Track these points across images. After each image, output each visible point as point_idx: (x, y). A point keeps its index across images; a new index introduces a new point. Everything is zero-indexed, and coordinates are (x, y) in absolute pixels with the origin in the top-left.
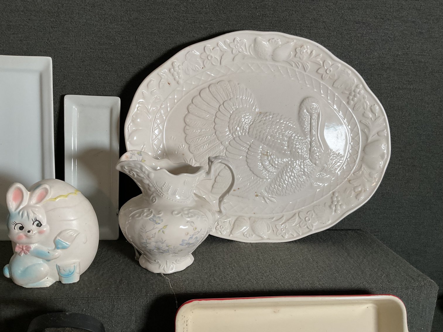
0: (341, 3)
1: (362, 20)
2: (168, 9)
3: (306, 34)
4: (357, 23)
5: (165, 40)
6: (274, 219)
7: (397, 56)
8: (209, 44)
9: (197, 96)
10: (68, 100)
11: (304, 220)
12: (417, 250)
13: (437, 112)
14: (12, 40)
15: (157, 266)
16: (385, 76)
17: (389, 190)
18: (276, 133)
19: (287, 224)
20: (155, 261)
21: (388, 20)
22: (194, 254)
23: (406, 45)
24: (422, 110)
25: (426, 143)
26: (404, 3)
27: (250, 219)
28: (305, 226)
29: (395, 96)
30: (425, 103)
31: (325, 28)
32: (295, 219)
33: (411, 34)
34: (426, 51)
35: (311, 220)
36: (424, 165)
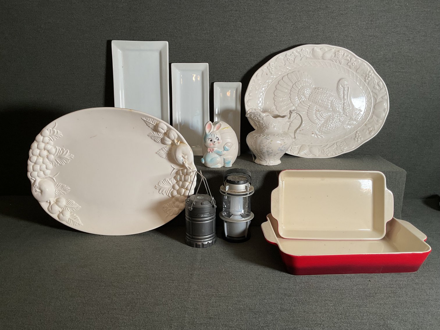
0: (361, 26)
1: (373, 34)
2: (267, 35)
3: (341, 44)
4: (370, 36)
5: (265, 51)
6: (322, 146)
7: (394, 54)
8: (288, 52)
9: (281, 80)
10: (215, 84)
11: (339, 146)
12: (410, 168)
13: (420, 85)
14: (189, 55)
15: (265, 162)
16: (387, 65)
17: (391, 131)
18: (324, 99)
19: (329, 148)
20: (264, 160)
21: (389, 33)
22: (281, 159)
23: (400, 47)
24: (411, 84)
25: (414, 103)
26: (398, 24)
27: (309, 146)
28: (339, 149)
29: (394, 76)
30: (412, 80)
31: (352, 40)
32: (334, 146)
33: (403, 41)
34: (412, 50)
35: (343, 146)
36: (413, 116)
